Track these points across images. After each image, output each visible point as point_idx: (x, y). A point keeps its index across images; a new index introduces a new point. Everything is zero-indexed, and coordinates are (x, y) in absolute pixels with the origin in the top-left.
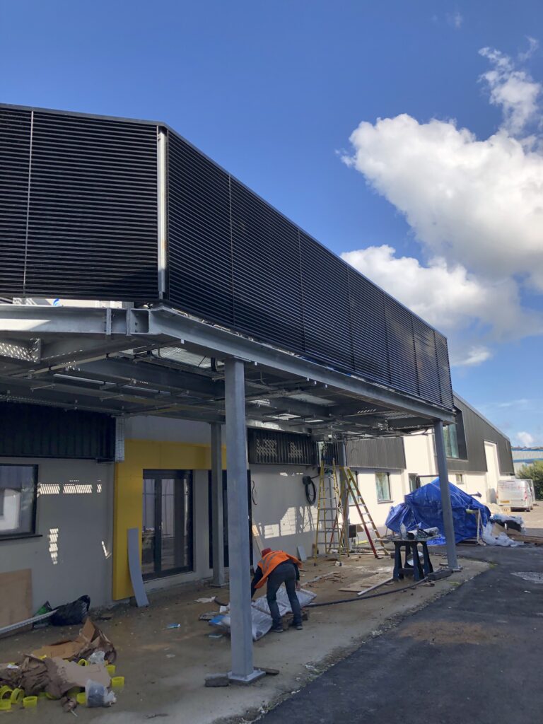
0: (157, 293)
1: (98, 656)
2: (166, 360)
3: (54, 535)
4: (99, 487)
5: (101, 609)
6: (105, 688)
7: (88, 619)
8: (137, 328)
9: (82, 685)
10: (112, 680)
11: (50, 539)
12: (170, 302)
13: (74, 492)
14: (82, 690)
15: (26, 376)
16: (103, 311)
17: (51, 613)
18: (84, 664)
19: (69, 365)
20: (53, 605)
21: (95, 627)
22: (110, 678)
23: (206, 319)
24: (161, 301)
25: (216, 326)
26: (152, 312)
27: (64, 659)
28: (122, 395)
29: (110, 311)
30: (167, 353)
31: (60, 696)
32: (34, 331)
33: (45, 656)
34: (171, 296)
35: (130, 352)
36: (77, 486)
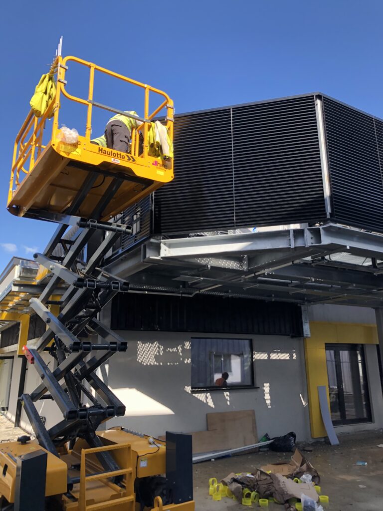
0: (326, 214)
1: (307, 477)
2: (335, 262)
3: (267, 388)
4: (295, 355)
5: (304, 443)
6: (315, 502)
7: (296, 449)
8: (313, 241)
9: (298, 497)
10: (320, 497)
11: (264, 391)
12: (336, 219)
13: (277, 358)
14: (299, 500)
15: (240, 280)
16: (288, 232)
17: (270, 441)
18: (297, 482)
19: (267, 271)
20: (271, 437)
21: (302, 456)
22: (318, 495)
23: (364, 228)
24: (329, 219)
25: (373, 233)
26: (323, 228)
27: (283, 476)
28: (305, 290)
29: (292, 231)
30: (337, 257)
31: (283, 502)
32: (242, 250)
33: (270, 472)
34: (336, 215)
35: (309, 258)
36: (279, 354)
